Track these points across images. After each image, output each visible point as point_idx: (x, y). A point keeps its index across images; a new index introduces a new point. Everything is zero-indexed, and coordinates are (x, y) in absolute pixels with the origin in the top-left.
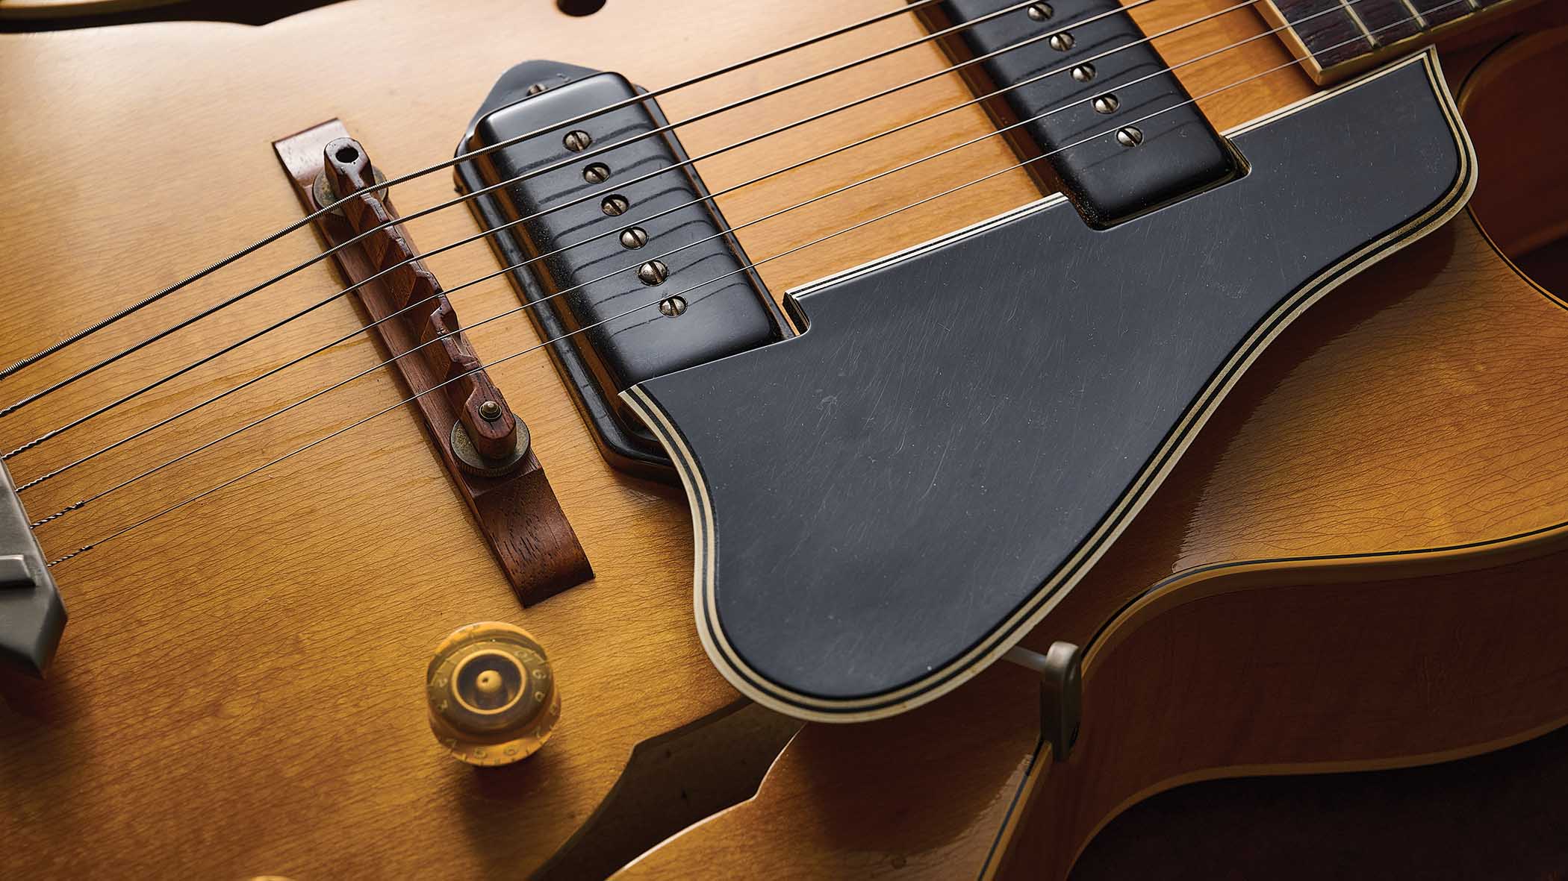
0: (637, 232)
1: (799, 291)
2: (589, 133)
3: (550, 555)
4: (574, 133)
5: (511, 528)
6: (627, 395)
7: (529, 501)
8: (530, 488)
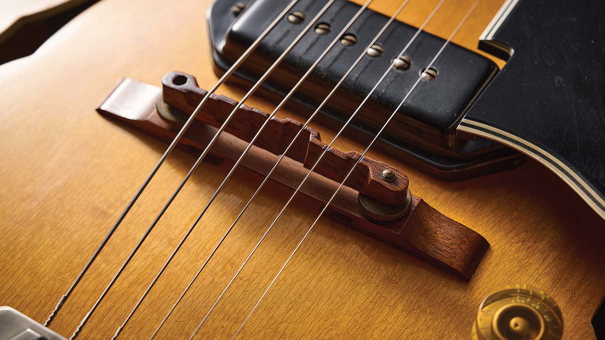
1: (488, 34)
2: (299, 10)
4: (291, 14)
5: (429, 241)
6: (462, 126)
7: (428, 221)
8: (423, 213)
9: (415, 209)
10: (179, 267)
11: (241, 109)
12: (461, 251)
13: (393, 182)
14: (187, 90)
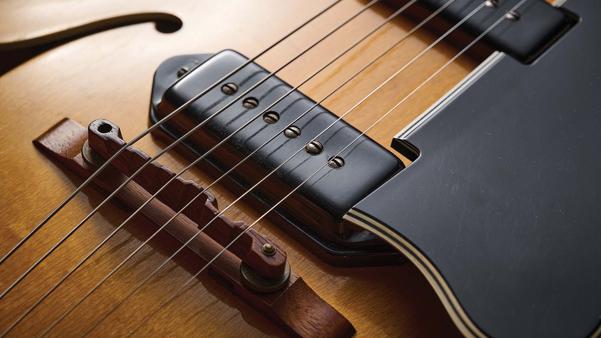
0: (293, 128)
1: (403, 134)
2: (234, 83)
3: (328, 326)
4: (226, 85)
5: (298, 317)
6: (348, 216)
7: (301, 298)
8: (299, 291)
9: (292, 285)
10: (67, 299)
11: (151, 164)
12: (325, 332)
13: (271, 256)
14: (108, 138)
